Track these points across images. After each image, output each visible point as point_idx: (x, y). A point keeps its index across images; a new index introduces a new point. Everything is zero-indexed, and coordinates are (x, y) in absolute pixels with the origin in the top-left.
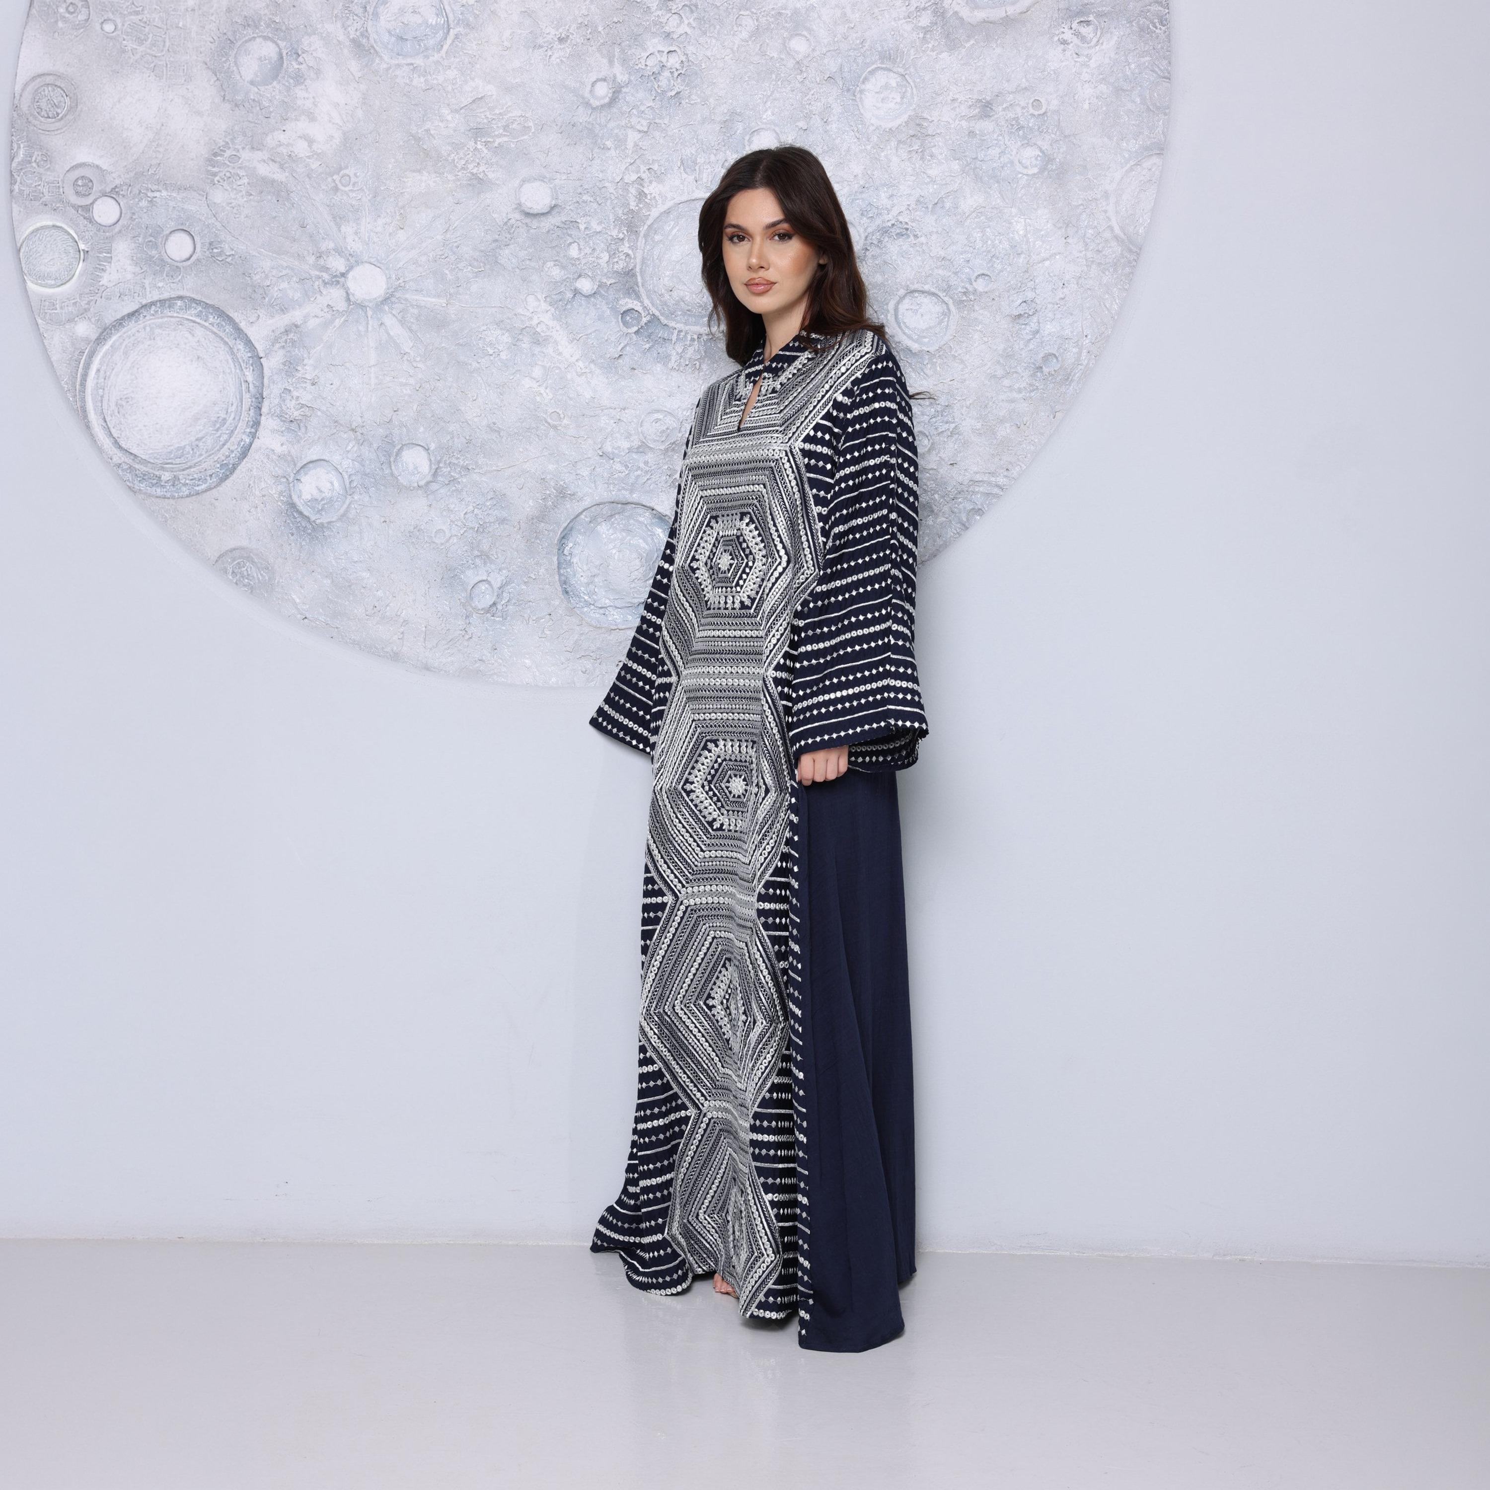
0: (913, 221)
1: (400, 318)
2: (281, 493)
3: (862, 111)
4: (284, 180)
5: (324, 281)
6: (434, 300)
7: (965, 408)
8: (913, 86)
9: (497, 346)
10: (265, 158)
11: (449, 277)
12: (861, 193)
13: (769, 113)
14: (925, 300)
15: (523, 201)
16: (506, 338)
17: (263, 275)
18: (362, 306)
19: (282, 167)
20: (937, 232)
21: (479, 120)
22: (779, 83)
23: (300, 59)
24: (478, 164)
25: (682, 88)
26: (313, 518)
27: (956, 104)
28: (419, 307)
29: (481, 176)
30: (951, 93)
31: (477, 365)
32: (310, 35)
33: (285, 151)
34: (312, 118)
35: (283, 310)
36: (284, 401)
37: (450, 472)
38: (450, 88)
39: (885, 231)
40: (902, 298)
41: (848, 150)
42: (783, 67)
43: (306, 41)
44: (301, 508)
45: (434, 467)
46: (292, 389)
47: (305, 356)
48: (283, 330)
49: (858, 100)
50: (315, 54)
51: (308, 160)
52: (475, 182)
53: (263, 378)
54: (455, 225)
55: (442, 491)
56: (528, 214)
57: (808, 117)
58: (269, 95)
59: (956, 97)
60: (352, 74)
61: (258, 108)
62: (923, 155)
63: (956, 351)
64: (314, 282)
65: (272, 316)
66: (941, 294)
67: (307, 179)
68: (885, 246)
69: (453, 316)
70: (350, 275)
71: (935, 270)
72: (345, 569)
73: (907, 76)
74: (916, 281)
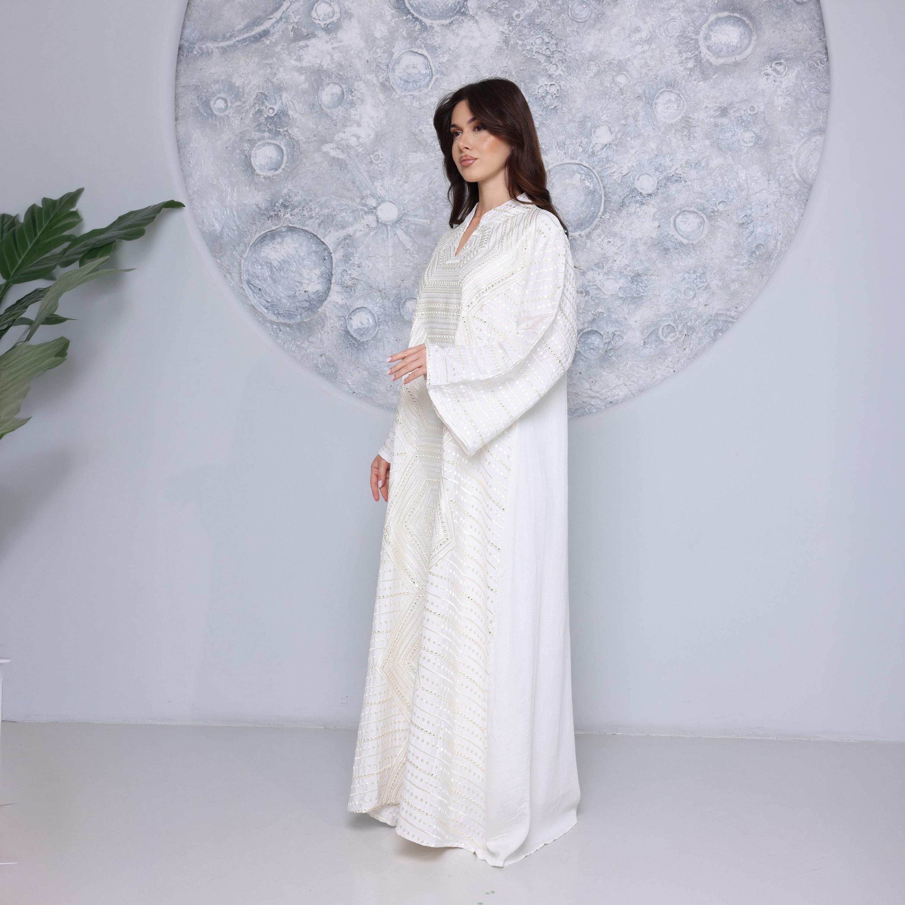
0: (684, 173)
1: (405, 230)
2: (341, 326)
3: (656, 114)
4: (344, 158)
5: (365, 212)
6: (423, 220)
7: (713, 274)
8: (684, 100)
10: (334, 147)
11: (432, 208)
12: (655, 158)
13: (605, 116)
14: (691, 216)
17: (332, 209)
18: (385, 225)
19: (343, 151)
20: (697, 179)
23: (353, 94)
25: (558, 104)
26: (358, 339)
27: (708, 109)
28: (415, 224)
30: (705, 104)
32: (358, 81)
33: (344, 143)
34: (359, 125)
35: (343, 228)
36: (343, 276)
39: (668, 179)
40: (678, 215)
41: (649, 135)
42: (612, 92)
43: (356, 84)
44: (352, 333)
46: (347, 270)
47: (354, 252)
48: (343, 238)
49: (654, 108)
50: (361, 91)
51: (357, 147)
53: (332, 264)
54: (435, 180)
57: (626, 118)
58: (336, 114)
59: (708, 105)
60: (380, 101)
61: (331, 121)
62: (690, 137)
63: (708, 243)
64: (359, 212)
65: (337, 231)
66: (699, 212)
67: (356, 158)
68: (669, 187)
69: (433, 229)
70: (379, 208)
71: (696, 200)
72: (375, 366)
73: (681, 95)
74: (685, 206)
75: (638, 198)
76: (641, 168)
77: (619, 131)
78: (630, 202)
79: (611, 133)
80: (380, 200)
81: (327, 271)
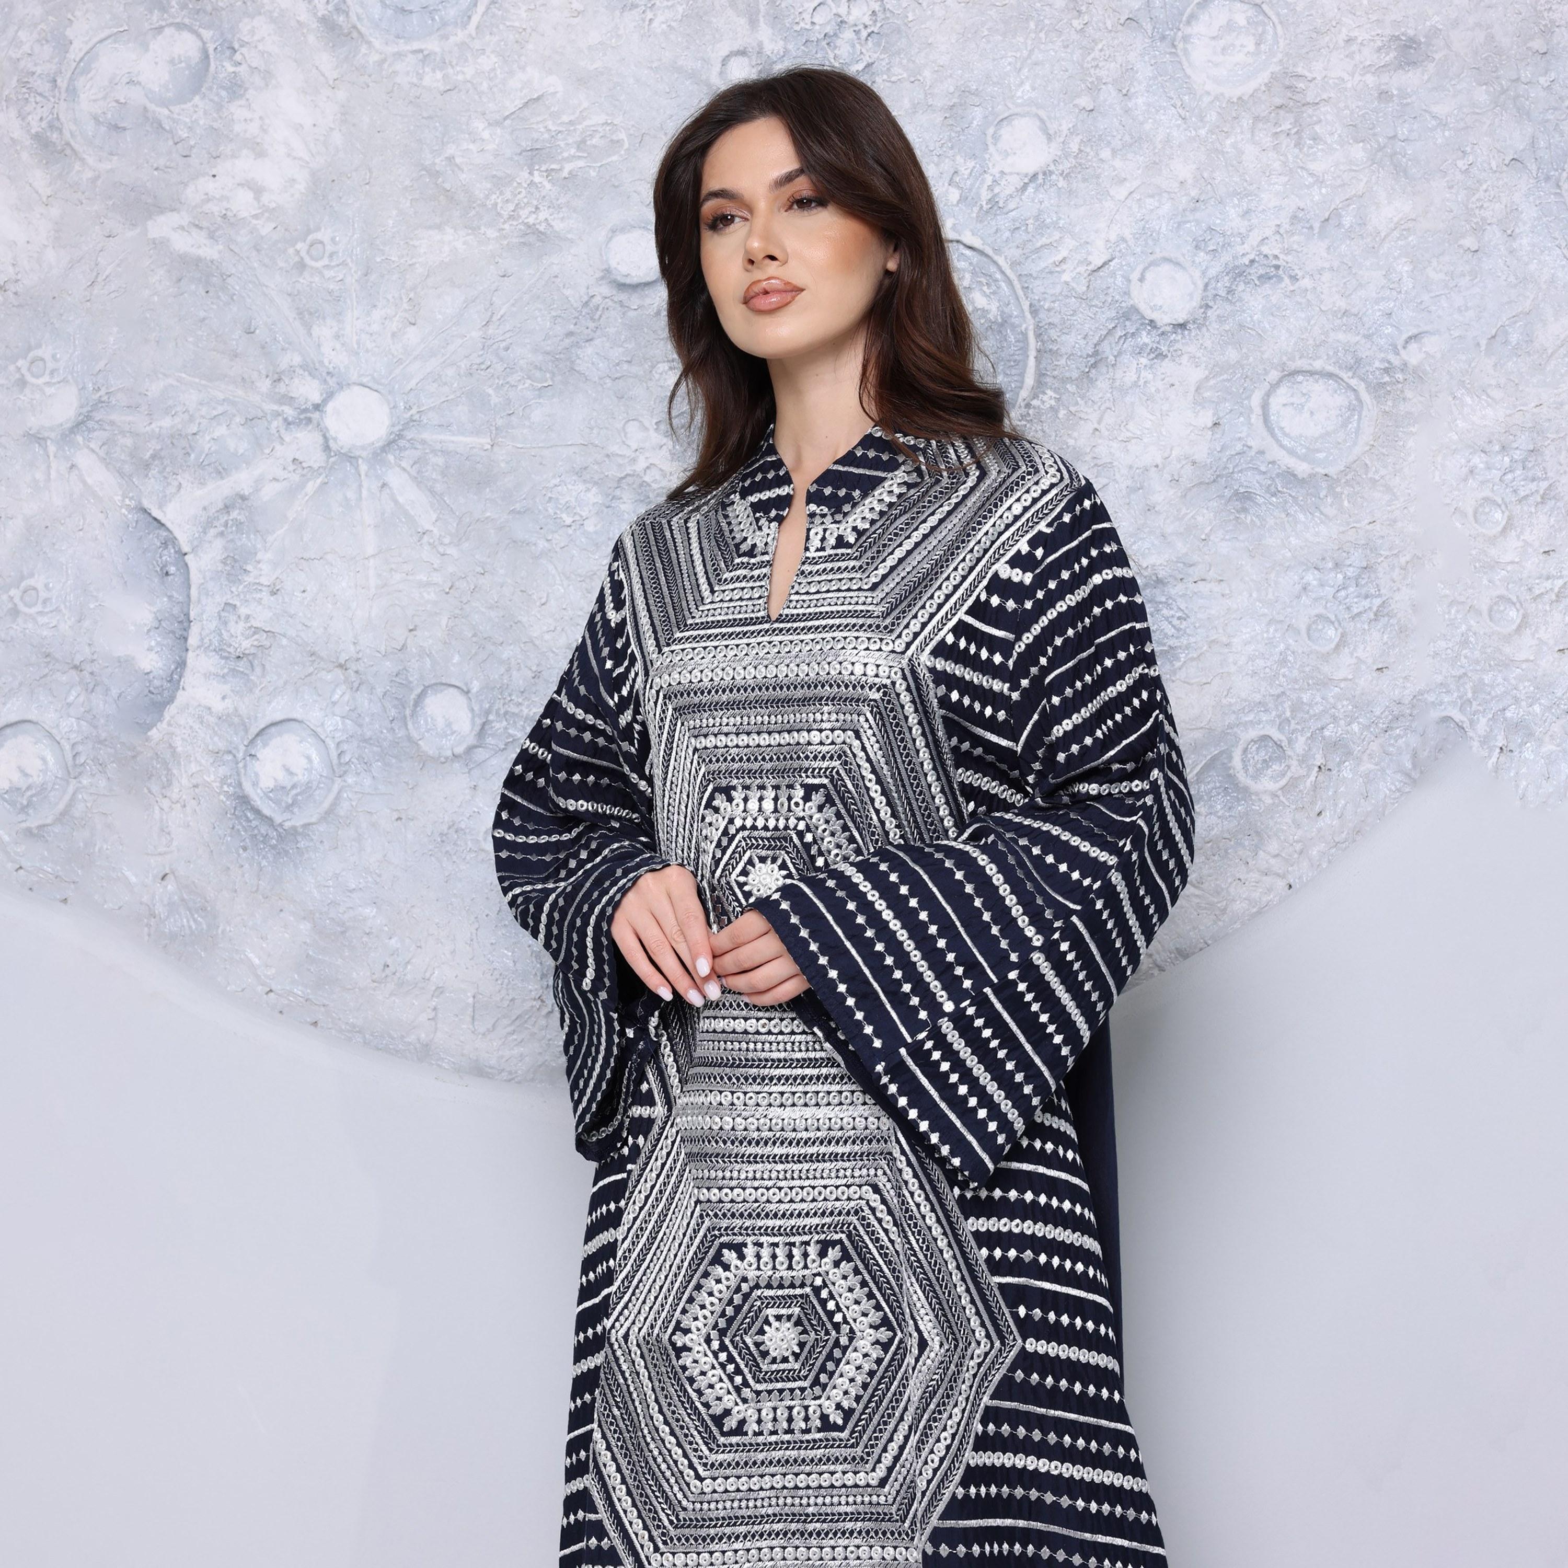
0: (1288, 252)
1: (413, 473)
2: (223, 781)
3: (1189, 71)
4: (216, 256)
5: (285, 420)
6: (468, 440)
7: (1397, 570)
8: (1276, 20)
9: (578, 510)
10: (185, 223)
11: (495, 400)
12: (1193, 210)
13: (1027, 87)
14: (1317, 387)
15: (613, 264)
16: (593, 497)
17: (186, 416)
18: (349, 458)
19: (212, 236)
20: (1331, 269)
21: (535, 135)
22: (1042, 35)
23: (238, 57)
24: (537, 208)
25: (876, 56)
26: (278, 819)
27: (1354, 47)
28: (445, 452)
29: (542, 228)
30: (1344, 30)
31: (546, 544)
32: (252, 17)
33: (216, 209)
34: (260, 153)
35: (221, 473)
36: (225, 623)
37: (506, 728)
38: (485, 85)
39: (1238, 273)
40: (1275, 386)
41: (1167, 141)
42: (1047, 8)
43: (245, 26)
44: (258, 802)
45: (479, 722)
46: (238, 604)
47: (259, 546)
48: (221, 505)
49: (1180, 53)
50: (260, 47)
51: (254, 222)
52: (532, 239)
53: (189, 587)
54: (502, 312)
55: (494, 761)
56: (622, 287)
57: (1094, 89)
58: (188, 120)
59: (1352, 34)
60: (323, 75)
61: (171, 143)
62: (1300, 138)
63: (1377, 472)
64: (269, 423)
65: (203, 484)
66: (1344, 375)
67: (254, 253)
68: (1240, 299)
69: (503, 465)
70: (329, 407)
71: (1332, 334)
72: (333, 903)
73: (1264, 7)
74: (1297, 356)
75: (1145, 338)
76: (1150, 242)
77: (1073, 132)
78: (1120, 353)
79: (1050, 138)
80: (332, 382)
81: (176, 611)
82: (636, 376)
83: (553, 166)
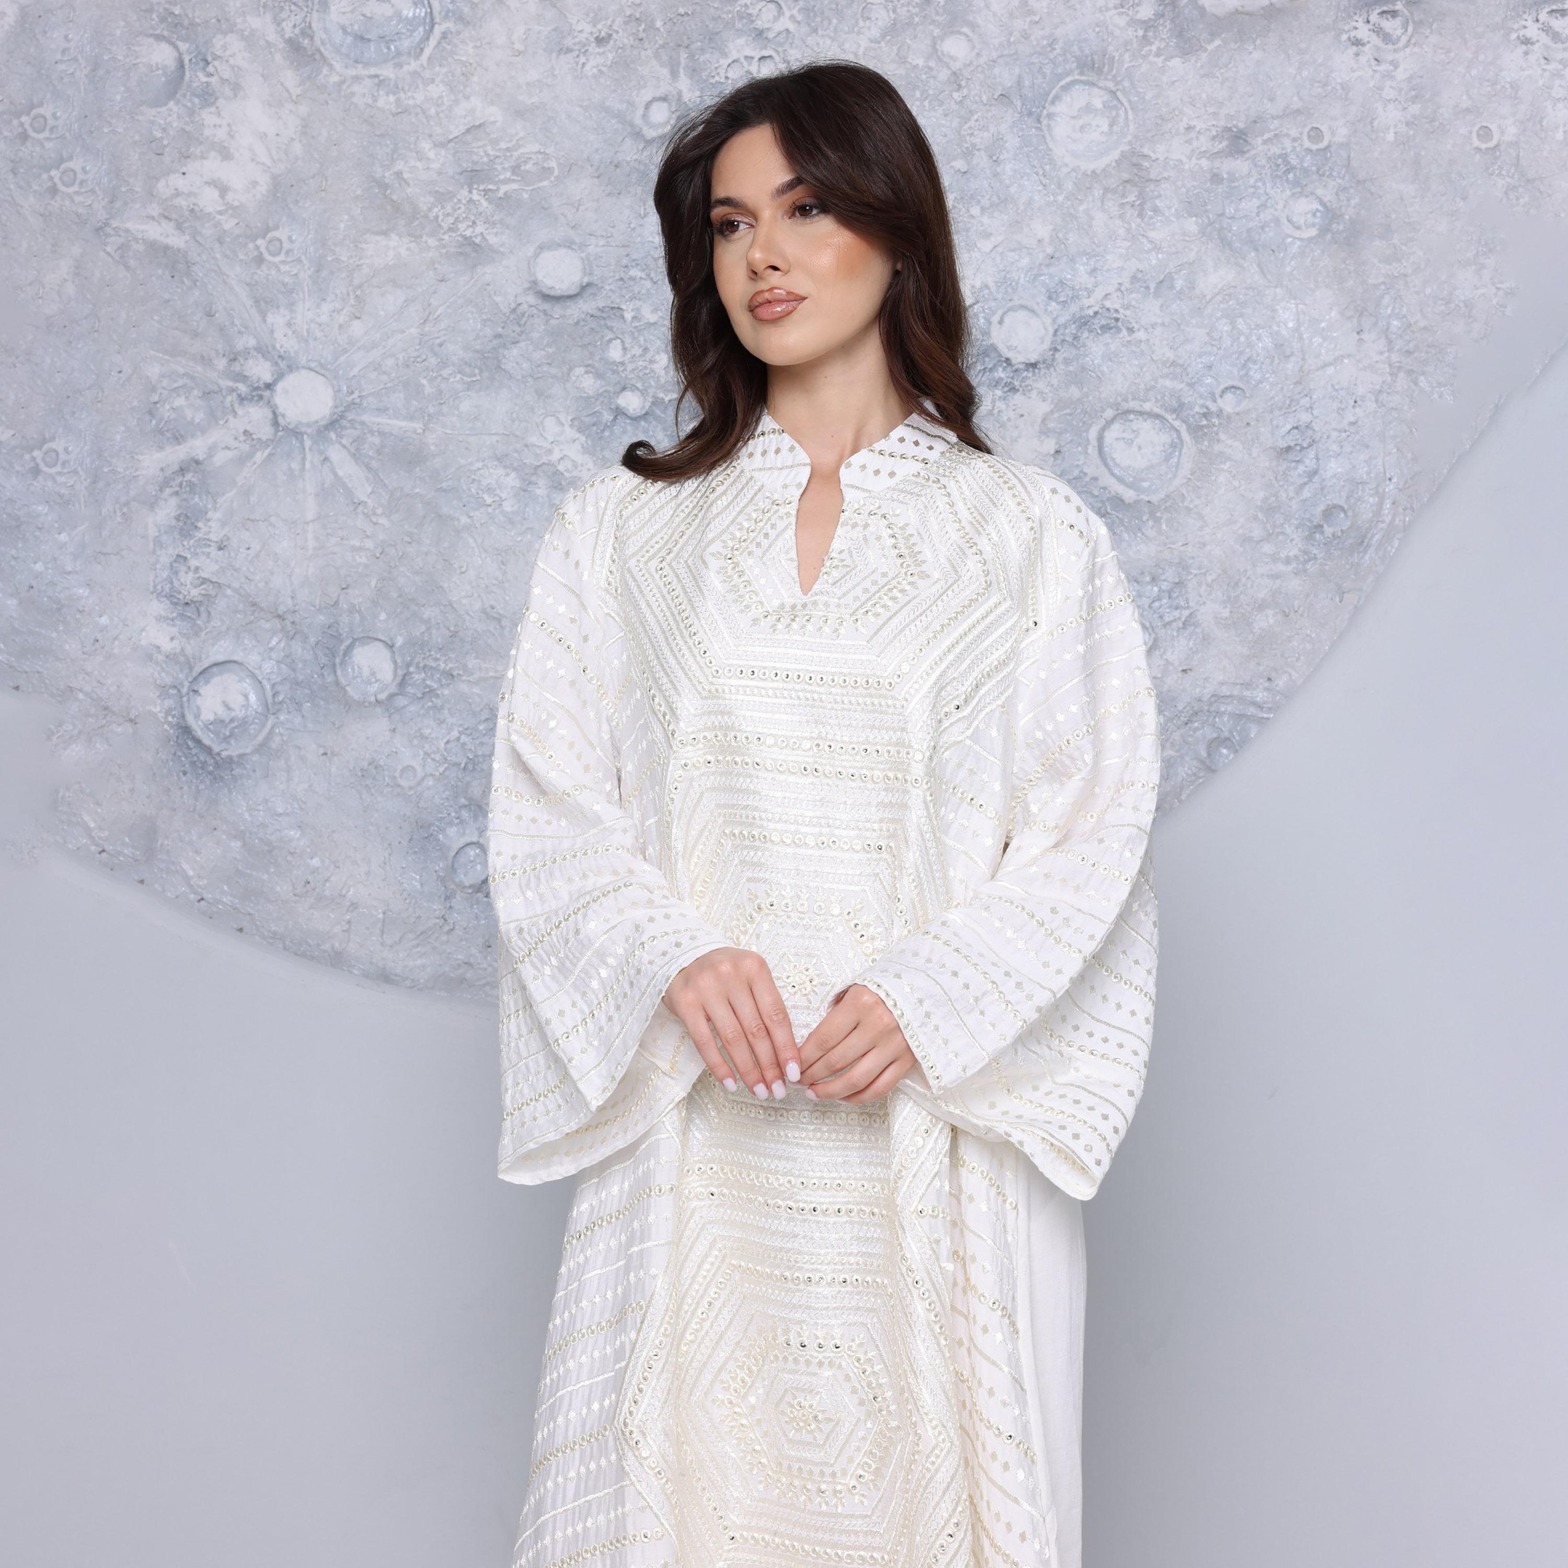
0: (1127, 307)
1: (353, 450)
2: (168, 712)
3: (1051, 145)
4: (182, 245)
5: (239, 396)
6: (403, 424)
7: (1204, 587)
8: (1128, 107)
9: (498, 492)
10: (155, 214)
11: (428, 390)
12: (1048, 266)
14: (1145, 427)
15: (540, 277)
16: (512, 480)
17: (148, 386)
18: (296, 433)
19: (179, 227)
20: (1163, 324)
21: (475, 158)
22: (926, 103)
23: (210, 69)
24: (474, 223)
26: (216, 748)
27: (1193, 135)
28: (381, 433)
29: (477, 241)
30: (1185, 119)
31: (468, 520)
32: (225, 34)
33: (184, 203)
34: (226, 155)
35: (178, 438)
36: (176, 573)
37: (424, 680)
38: (433, 111)
39: (1083, 322)
40: (1109, 423)
41: (1030, 202)
42: (932, 81)
43: (218, 42)
44: (199, 733)
45: (400, 673)
46: (189, 556)
47: (210, 506)
48: (176, 467)
49: (1045, 129)
50: (232, 61)
51: (218, 217)
52: (468, 249)
54: (438, 313)
55: (412, 708)
56: (546, 297)
57: (968, 153)
58: (162, 122)
59: (1192, 123)
60: (287, 91)
61: (147, 141)
62: (1143, 209)
63: (1191, 501)
64: (224, 397)
65: (161, 448)
66: (1168, 417)
67: (217, 245)
68: (1084, 345)
69: (432, 448)
70: (279, 387)
71: (1161, 381)
72: (263, 826)
73: (1118, 93)
74: (1130, 397)
75: (1000, 373)
76: (1010, 290)
80: (283, 364)
82: (554, 377)
83: (491, 187)
